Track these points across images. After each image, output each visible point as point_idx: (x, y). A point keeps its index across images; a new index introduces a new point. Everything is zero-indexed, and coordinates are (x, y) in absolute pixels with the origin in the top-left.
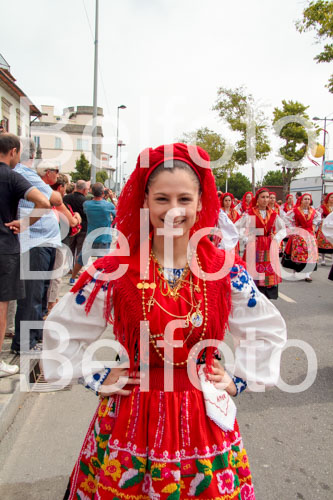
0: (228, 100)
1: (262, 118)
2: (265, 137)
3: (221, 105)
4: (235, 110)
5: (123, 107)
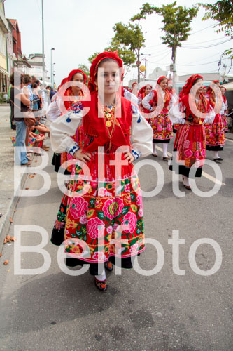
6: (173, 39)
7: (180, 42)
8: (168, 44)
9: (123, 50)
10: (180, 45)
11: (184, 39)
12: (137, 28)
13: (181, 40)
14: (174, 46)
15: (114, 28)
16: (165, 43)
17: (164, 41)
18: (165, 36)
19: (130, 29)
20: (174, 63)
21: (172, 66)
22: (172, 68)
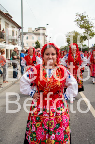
0: (80, 18)
1: (92, 24)
2: (93, 31)
3: (77, 20)
4: (82, 22)
5: (48, 25)
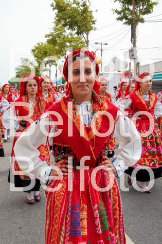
6: (132, 13)
7: (142, 16)
8: (124, 21)
9: (70, 37)
10: (142, 21)
11: (147, 11)
12: (84, 5)
13: (144, 13)
14: (133, 23)
15: (52, 5)
16: (120, 19)
17: (118, 16)
18: (120, 10)
19: (74, 6)
20: (135, 46)
21: (131, 51)
22: (132, 54)
